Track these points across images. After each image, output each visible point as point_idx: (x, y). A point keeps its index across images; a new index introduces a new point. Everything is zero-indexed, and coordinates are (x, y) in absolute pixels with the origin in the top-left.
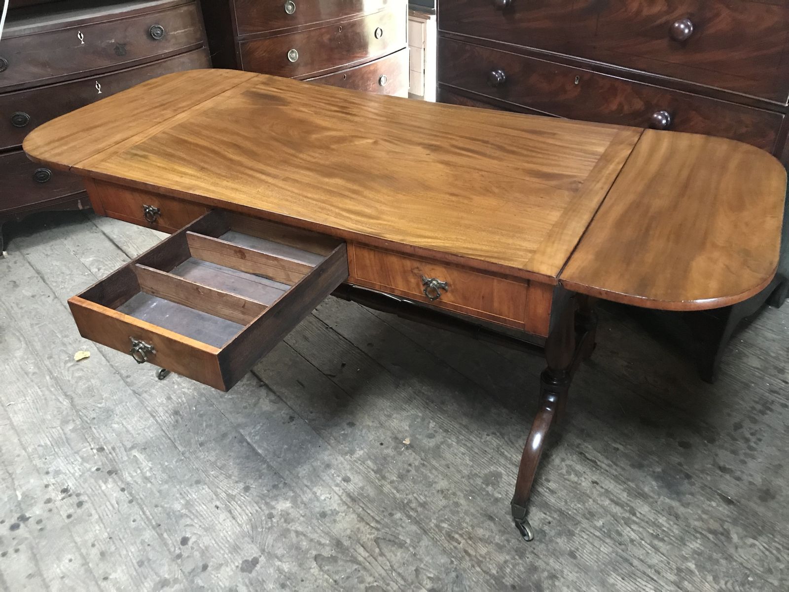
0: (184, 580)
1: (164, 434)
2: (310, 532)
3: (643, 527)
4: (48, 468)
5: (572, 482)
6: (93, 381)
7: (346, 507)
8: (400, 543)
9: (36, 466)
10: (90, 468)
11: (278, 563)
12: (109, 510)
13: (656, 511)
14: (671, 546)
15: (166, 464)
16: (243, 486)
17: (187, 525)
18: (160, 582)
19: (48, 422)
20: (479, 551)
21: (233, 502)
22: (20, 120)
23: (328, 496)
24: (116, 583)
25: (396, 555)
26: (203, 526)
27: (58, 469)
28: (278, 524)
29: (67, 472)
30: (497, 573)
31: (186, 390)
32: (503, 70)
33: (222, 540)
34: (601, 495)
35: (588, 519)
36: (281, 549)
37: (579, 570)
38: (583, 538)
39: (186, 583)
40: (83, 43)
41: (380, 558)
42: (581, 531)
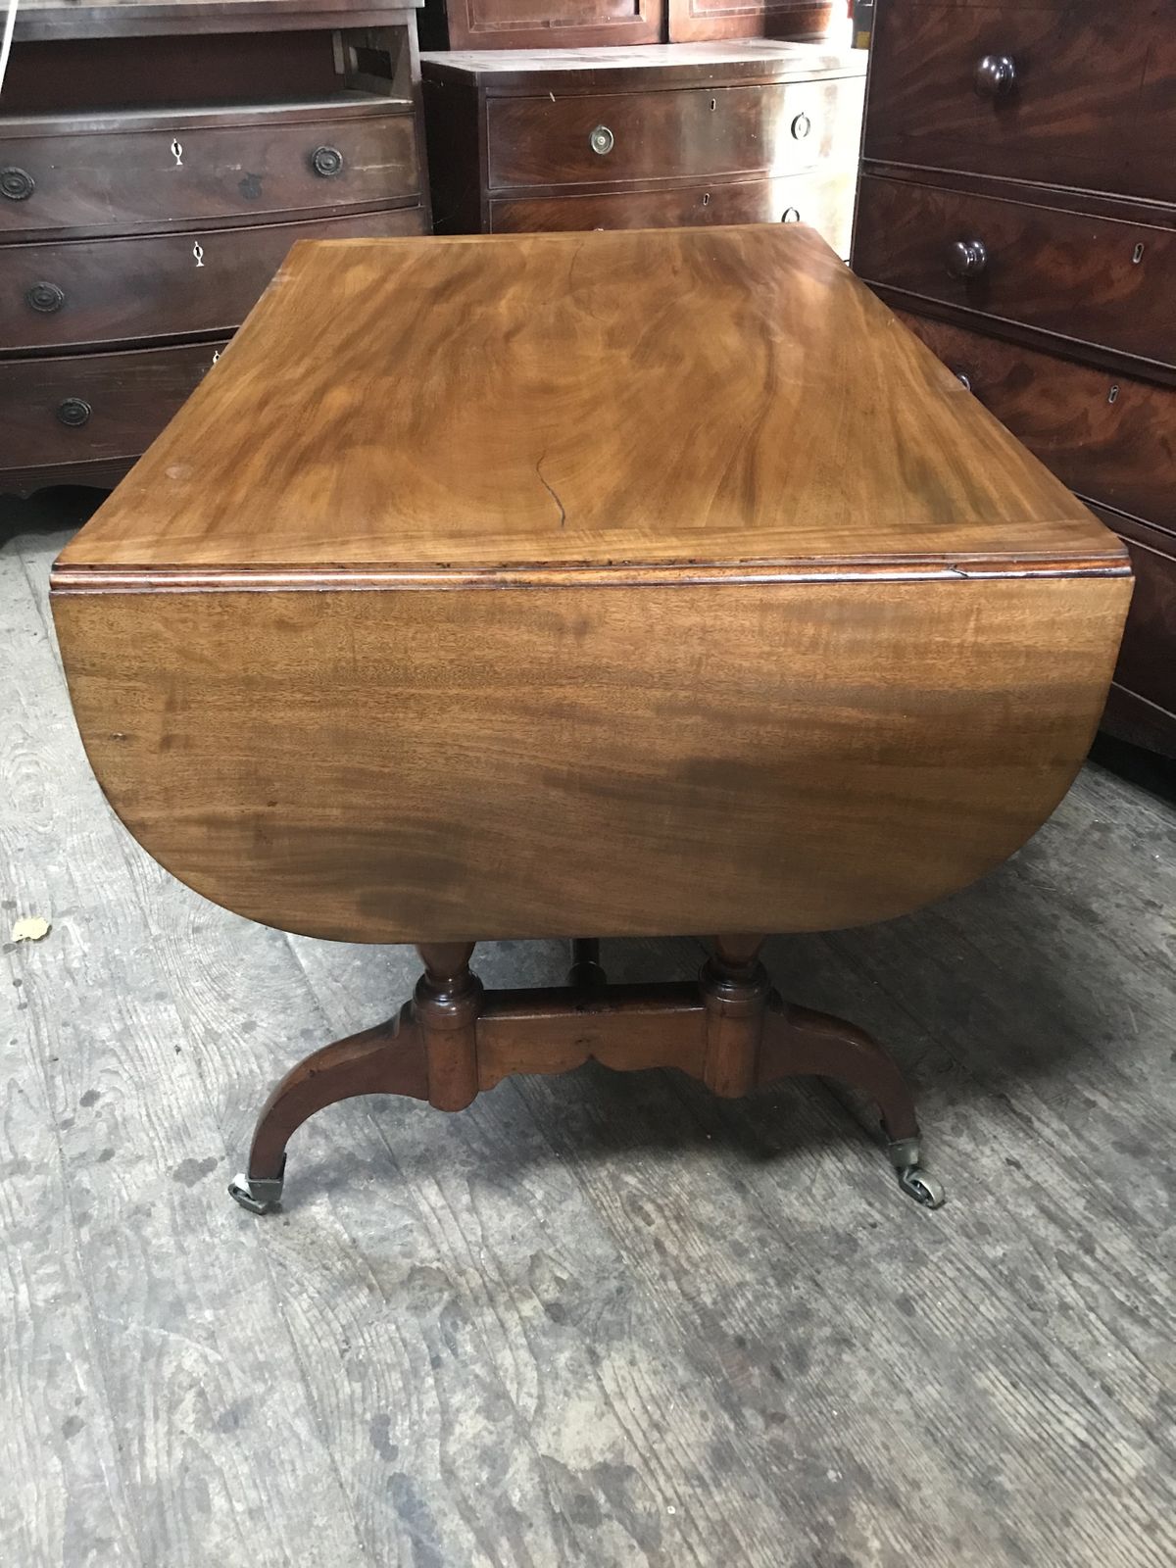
0: (58, 1171)
1: (134, 899)
3: (1102, 1284)
5: (959, 1151)
6: (47, 786)
8: (521, 1196)
13: (1149, 1255)
14: (1163, 1340)
15: (117, 952)
16: (244, 1021)
17: (107, 1071)
20: (689, 1248)
21: (212, 1047)
22: (44, 297)
25: (501, 1218)
26: (137, 1079)
30: (715, 1303)
32: (982, 241)
33: (160, 1113)
34: (1021, 1191)
35: (969, 1237)
37: (912, 1343)
38: (944, 1273)
39: (59, 1177)
40: (177, 163)
41: (465, 1216)
42: (945, 1258)
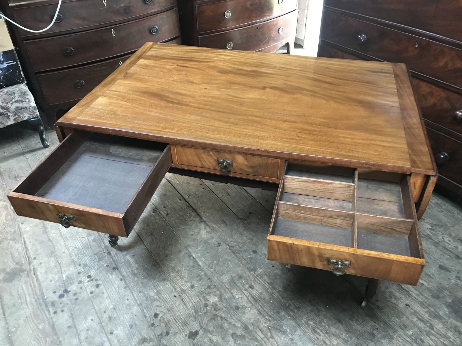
0: (156, 340)
1: (145, 247)
2: (229, 318)
3: (438, 338)
4: (80, 262)
5: (393, 303)
7: (251, 304)
8: (283, 331)
9: (73, 260)
10: (103, 265)
11: (210, 336)
12: (114, 292)
13: (447, 328)
15: (146, 266)
16: (190, 285)
17: (157, 306)
18: (142, 339)
19: (80, 234)
20: (332, 342)
21: (184, 294)
22: (69, 51)
23: (240, 296)
24: (117, 337)
26: (167, 308)
27: (85, 263)
28: (210, 311)
29: (91, 265)
31: (158, 221)
32: (365, 34)
33: (177, 318)
34: (411, 314)
35: (402, 329)
36: (212, 327)
38: (399, 341)
39: (157, 342)
40: (106, 6)
41: (271, 339)
42: (398, 336)
